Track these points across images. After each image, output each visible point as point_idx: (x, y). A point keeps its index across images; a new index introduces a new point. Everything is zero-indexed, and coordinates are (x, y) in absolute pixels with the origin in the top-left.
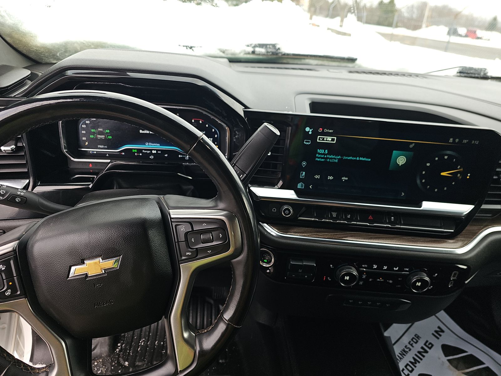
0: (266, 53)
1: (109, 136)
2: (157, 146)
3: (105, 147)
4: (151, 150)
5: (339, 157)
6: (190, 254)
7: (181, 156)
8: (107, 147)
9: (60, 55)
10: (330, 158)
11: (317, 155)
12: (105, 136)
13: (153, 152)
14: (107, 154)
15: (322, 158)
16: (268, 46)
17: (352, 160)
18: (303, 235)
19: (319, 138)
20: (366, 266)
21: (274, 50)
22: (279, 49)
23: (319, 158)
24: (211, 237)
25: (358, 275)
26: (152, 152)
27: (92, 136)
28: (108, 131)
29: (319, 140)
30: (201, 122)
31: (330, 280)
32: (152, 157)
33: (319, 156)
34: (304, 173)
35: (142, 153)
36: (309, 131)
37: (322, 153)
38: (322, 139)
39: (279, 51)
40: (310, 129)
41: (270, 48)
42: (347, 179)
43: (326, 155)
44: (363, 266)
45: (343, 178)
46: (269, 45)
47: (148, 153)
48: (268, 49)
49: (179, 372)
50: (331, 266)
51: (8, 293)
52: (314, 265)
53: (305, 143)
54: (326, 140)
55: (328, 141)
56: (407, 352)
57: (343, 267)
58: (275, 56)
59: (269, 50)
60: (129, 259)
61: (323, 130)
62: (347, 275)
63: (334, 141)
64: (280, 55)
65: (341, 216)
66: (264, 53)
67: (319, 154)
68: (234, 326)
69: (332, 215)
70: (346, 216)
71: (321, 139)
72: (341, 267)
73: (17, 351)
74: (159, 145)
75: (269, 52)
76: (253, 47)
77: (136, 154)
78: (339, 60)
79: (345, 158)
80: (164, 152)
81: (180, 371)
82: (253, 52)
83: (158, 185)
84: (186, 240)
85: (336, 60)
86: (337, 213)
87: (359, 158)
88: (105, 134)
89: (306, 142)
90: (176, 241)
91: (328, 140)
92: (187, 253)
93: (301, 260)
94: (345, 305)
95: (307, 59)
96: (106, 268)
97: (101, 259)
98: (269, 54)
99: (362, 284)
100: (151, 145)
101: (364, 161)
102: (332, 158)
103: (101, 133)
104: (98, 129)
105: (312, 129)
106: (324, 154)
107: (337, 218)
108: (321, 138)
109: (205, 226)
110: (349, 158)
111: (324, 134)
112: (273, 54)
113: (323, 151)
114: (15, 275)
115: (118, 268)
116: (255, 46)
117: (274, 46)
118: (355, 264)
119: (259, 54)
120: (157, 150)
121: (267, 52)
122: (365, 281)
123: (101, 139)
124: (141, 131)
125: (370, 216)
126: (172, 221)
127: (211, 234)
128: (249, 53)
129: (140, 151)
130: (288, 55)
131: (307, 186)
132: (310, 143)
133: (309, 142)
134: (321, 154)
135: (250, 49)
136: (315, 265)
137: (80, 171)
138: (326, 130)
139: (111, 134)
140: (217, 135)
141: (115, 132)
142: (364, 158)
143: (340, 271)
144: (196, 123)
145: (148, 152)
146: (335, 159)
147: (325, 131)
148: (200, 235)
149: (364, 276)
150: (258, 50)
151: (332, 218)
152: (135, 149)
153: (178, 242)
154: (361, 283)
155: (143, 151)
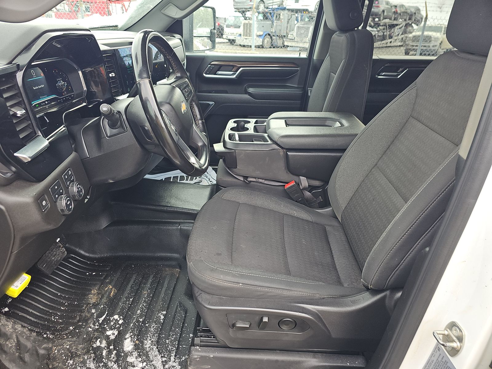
26: (45, 103)
120: (47, 101)
124: (34, 88)
152: (37, 104)
155: (42, 104)
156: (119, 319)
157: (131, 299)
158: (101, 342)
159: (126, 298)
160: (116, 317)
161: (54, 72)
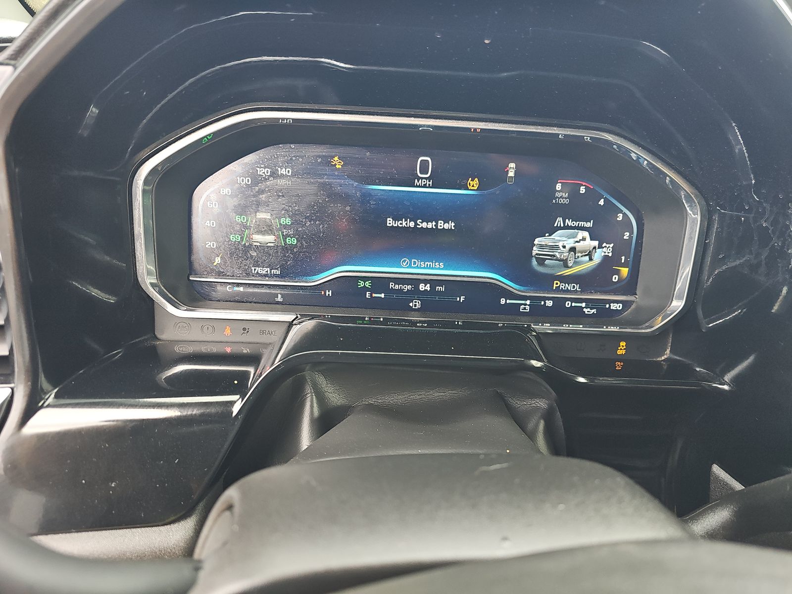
1: (288, 236)
2: (434, 268)
3: (274, 271)
4: (415, 282)
7: (509, 301)
8: (278, 272)
12: (278, 237)
13: (422, 287)
14: (279, 296)
26: (417, 287)
27: (234, 238)
28: (287, 221)
30: (583, 190)
32: (416, 304)
35: (387, 291)
47: (405, 290)
74: (440, 265)
77: (368, 294)
80: (454, 286)
83: (437, 394)
88: (278, 230)
100: (418, 267)
103: (264, 228)
104: (254, 214)
120: (434, 283)
123: (263, 248)
124: (390, 222)
129: (379, 283)
137: (190, 349)
139: (294, 229)
140: (631, 233)
141: (307, 224)
144: (566, 195)
145: (407, 288)
152: (365, 279)
155: (392, 285)
161: (559, 187)
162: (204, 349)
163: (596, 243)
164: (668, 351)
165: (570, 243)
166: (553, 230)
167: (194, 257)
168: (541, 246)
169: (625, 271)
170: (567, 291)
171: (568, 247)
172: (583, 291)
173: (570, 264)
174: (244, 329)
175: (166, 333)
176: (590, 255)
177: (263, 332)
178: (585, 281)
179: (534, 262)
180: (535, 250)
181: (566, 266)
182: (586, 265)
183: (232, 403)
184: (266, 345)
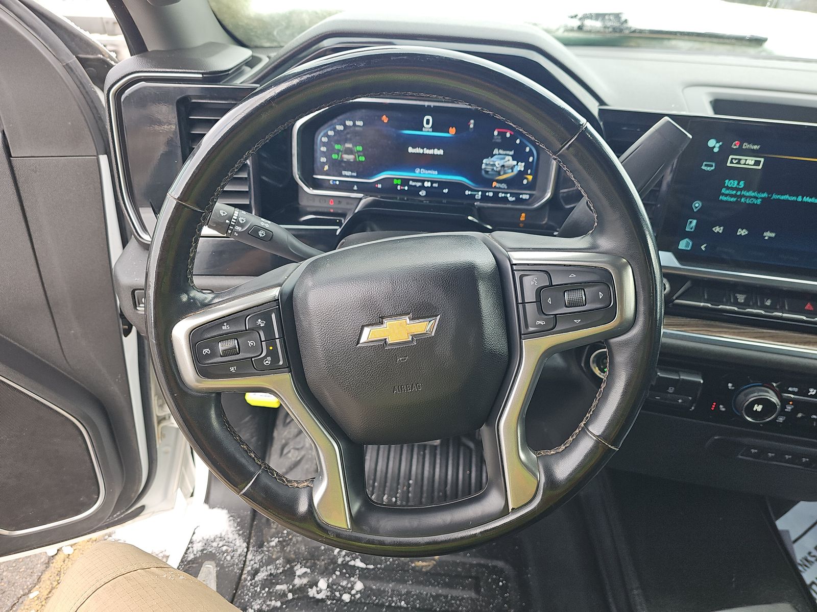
0: (602, 30)
1: (360, 156)
2: (432, 174)
3: (353, 174)
4: (423, 181)
5: (765, 195)
6: (542, 324)
7: (470, 193)
8: (355, 175)
9: (277, 33)
10: (746, 197)
11: (724, 191)
12: (355, 156)
13: (426, 184)
14: (355, 186)
15: (732, 196)
16: (607, 17)
17: (788, 201)
18: (683, 329)
19: (732, 159)
20: (796, 390)
21: (616, 24)
22: (626, 21)
23: (726, 195)
24: (584, 298)
25: (779, 404)
26: (423, 184)
27: (335, 156)
28: (360, 148)
29: (732, 162)
30: (508, 135)
31: (724, 409)
32: (423, 193)
33: (727, 192)
34: (694, 222)
35: (409, 186)
36: (714, 147)
37: (734, 186)
38: (737, 161)
39: (625, 25)
40: (717, 143)
41: (610, 20)
42: (773, 235)
43: (741, 190)
44: (790, 389)
45: (765, 234)
46: (610, 14)
47: (418, 186)
48: (607, 21)
49: (510, 510)
50: (730, 385)
51: (267, 362)
52: (700, 382)
53: (703, 167)
54: (745, 164)
55: (748, 165)
56: (813, 562)
57: (755, 388)
58: (617, 35)
59: (609, 24)
60: (450, 322)
61: (741, 145)
62: (758, 401)
63: (759, 166)
64: (627, 32)
65: (754, 301)
66: (598, 29)
67: (728, 188)
68: (610, 446)
69: (736, 299)
70: (763, 302)
71: (734, 161)
72: (746, 389)
73: (181, 489)
74: (436, 172)
75: (608, 28)
76: (580, 19)
77: (399, 188)
78: (733, 41)
79: (775, 196)
80: (443, 184)
81: (513, 509)
82: (580, 28)
84: (538, 301)
85: (727, 41)
86: (745, 296)
87: (803, 198)
88: (355, 153)
89: (706, 165)
90: (520, 301)
91: (747, 163)
92: (538, 322)
93: (677, 372)
94: (740, 457)
95: (675, 39)
96: (415, 333)
97: (408, 320)
98: (607, 30)
99: (781, 421)
100: (424, 173)
101: (811, 203)
102: (751, 197)
103: (349, 151)
104: (344, 145)
105: (721, 143)
106: (737, 189)
107: (746, 304)
108: (736, 159)
109: (573, 278)
110: (783, 197)
111: (741, 152)
112: (615, 30)
113: (736, 182)
114: (277, 336)
115: (433, 335)
116: (586, 17)
117: (617, 16)
118: (774, 384)
119: (590, 32)
120: (432, 182)
121: (605, 27)
122: (790, 416)
123: (348, 162)
124: (410, 150)
125: (809, 305)
126: (515, 269)
127: (583, 293)
128: (572, 30)
129: (405, 182)
130: (641, 31)
131: (696, 246)
132: (713, 168)
133: (712, 166)
134: (732, 189)
135: (576, 23)
136: (702, 382)
137: (314, 210)
138: (746, 146)
139: (363, 152)
140: (533, 158)
141: (370, 150)
142: (811, 197)
143: (746, 395)
144: (500, 137)
145: (419, 184)
146: (757, 198)
147: (744, 147)
148: (562, 294)
149: (789, 408)
150: (589, 24)
151: (736, 303)
152: (397, 179)
153: (524, 303)
154: (781, 419)
155: (411, 183)
156: (353, 592)
157: (403, 603)
158: (305, 575)
159: (408, 593)
160: (359, 586)
161: (496, 133)
162: (320, 210)
163: (515, 163)
164: (546, 219)
165: (502, 163)
166: (493, 156)
167: (315, 165)
168: (487, 164)
169: (530, 177)
170: (500, 188)
171: (501, 165)
172: (508, 188)
173: (502, 173)
174: (339, 202)
175: (304, 202)
176: (512, 168)
177: (348, 204)
178: (509, 182)
179: (483, 172)
180: (484, 166)
181: (499, 175)
182: (510, 175)
183: (337, 230)
184: (350, 209)
